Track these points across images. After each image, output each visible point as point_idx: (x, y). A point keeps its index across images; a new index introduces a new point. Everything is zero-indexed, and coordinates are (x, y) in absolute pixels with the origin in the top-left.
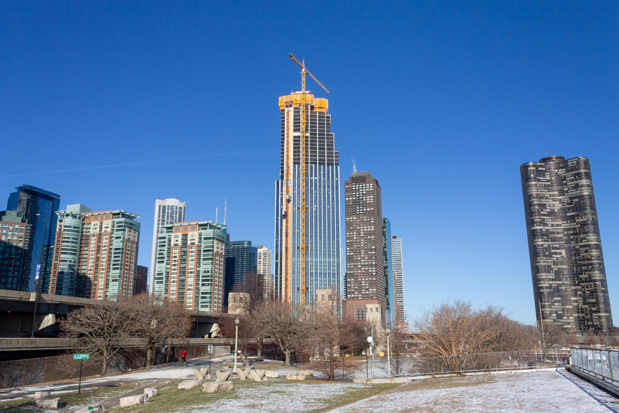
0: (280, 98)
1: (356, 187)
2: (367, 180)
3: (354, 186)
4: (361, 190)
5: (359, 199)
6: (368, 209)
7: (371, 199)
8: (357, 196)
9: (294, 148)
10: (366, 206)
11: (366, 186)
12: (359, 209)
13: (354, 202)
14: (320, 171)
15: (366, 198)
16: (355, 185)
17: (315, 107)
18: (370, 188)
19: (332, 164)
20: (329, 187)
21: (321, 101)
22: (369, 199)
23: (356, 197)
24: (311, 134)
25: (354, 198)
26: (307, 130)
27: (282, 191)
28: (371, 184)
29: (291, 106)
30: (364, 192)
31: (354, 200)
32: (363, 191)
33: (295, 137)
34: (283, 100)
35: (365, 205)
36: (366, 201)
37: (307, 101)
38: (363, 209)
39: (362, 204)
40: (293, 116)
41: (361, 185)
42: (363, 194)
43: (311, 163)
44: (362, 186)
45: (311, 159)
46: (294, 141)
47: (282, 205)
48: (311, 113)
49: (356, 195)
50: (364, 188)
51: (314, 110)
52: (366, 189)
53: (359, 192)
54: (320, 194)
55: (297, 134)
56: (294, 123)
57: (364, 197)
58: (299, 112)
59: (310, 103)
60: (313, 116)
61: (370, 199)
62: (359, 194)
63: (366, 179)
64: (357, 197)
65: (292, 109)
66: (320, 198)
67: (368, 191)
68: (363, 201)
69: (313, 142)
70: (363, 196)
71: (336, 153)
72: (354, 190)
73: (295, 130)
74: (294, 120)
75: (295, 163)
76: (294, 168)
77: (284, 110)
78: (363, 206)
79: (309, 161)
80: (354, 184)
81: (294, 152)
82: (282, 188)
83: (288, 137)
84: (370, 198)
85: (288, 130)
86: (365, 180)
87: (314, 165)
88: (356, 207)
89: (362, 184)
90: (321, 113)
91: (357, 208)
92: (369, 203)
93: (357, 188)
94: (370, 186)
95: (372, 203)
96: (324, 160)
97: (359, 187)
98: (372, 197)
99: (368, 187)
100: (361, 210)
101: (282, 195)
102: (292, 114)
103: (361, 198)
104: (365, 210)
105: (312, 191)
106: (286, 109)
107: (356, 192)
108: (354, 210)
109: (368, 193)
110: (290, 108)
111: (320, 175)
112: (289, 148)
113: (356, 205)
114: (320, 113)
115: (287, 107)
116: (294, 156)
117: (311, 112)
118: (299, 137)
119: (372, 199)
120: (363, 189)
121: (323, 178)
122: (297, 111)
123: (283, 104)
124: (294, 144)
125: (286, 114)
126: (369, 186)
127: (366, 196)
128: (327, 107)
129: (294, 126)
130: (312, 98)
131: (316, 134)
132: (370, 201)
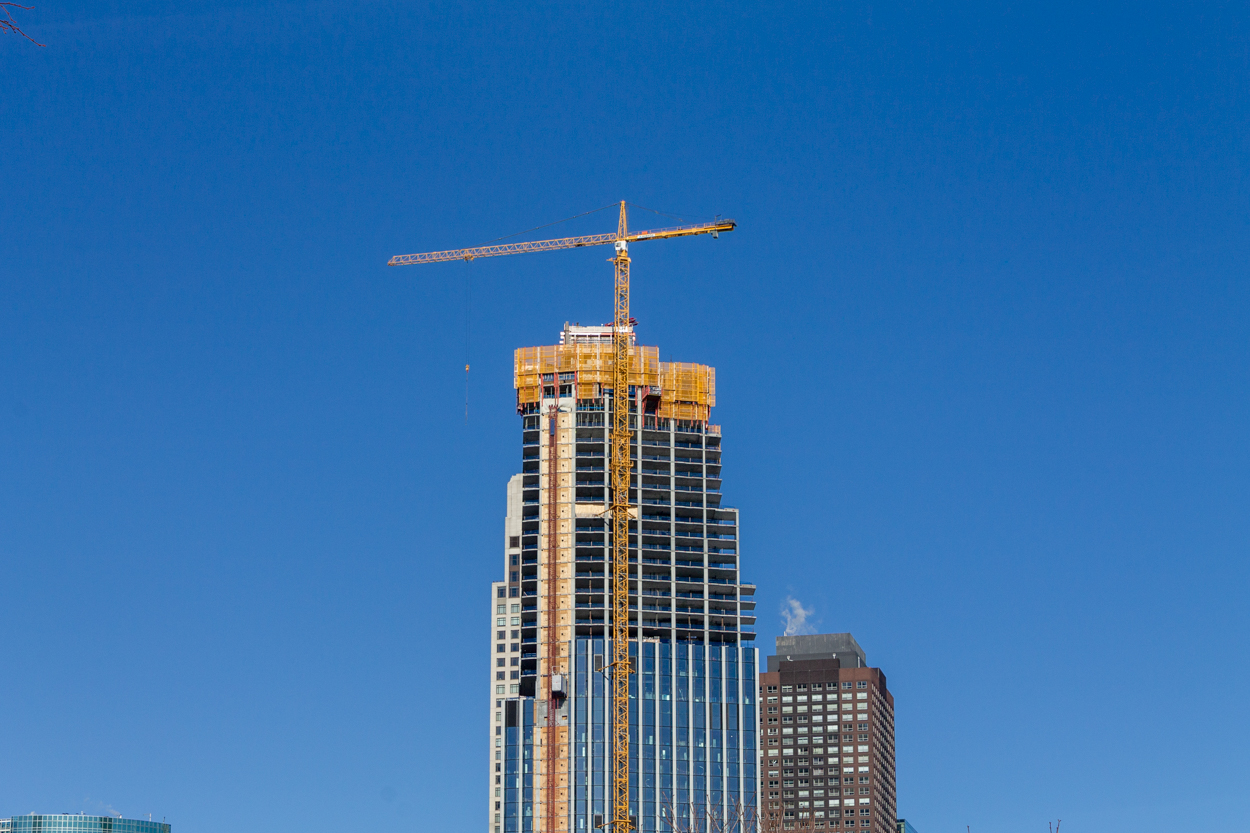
0: (519, 353)
1: (795, 704)
2: (843, 674)
3: (788, 699)
4: (818, 718)
5: (810, 757)
6: (850, 802)
7: (861, 759)
8: (803, 741)
9: (580, 569)
10: (837, 789)
11: (839, 702)
12: (811, 799)
13: (786, 770)
14: (682, 664)
15: (839, 755)
16: (795, 695)
17: (665, 398)
18: (855, 712)
19: (731, 640)
20: (717, 735)
21: (687, 373)
22: (850, 760)
23: (795, 746)
24: (646, 512)
25: (789, 752)
26: (633, 496)
27: (529, 747)
28: (860, 696)
29: (565, 391)
30: (832, 728)
31: (787, 758)
32: (825, 723)
33: (581, 523)
34: (529, 365)
35: (834, 781)
36: (839, 767)
37: (633, 374)
38: (826, 799)
39: (820, 778)
40: (572, 434)
41: (819, 698)
42: (826, 735)
43: (647, 633)
44: (825, 703)
45: (647, 619)
46: (579, 539)
47: (528, 802)
48: (646, 424)
49: (795, 736)
50: (831, 707)
51: (659, 414)
52: (839, 712)
53: (810, 725)
54: (683, 765)
55: (590, 510)
56: (580, 464)
57: (831, 750)
58: (599, 418)
59: (642, 380)
60: (655, 437)
61: (856, 759)
62: (810, 735)
63: (842, 671)
64: (802, 747)
65: (568, 403)
66: (683, 779)
67: (850, 725)
68: (826, 767)
69: (656, 543)
70: (825, 746)
71: (744, 591)
72: (785, 716)
73: (583, 495)
74: (580, 449)
75: (581, 632)
76: (580, 651)
77: (534, 407)
78: (826, 789)
79: (640, 625)
80: (788, 688)
81: (580, 585)
82: (528, 734)
83: (553, 519)
84: (856, 754)
85: (554, 488)
86: (837, 673)
87: (657, 641)
88: (795, 791)
89: (824, 694)
90: (687, 423)
91: (803, 794)
92: (850, 777)
93: (802, 709)
94: (857, 704)
95: (863, 776)
96: (699, 623)
97: (810, 703)
98: (863, 748)
99: (849, 707)
100: (817, 804)
101: (529, 761)
102: (568, 422)
103: (819, 751)
104: (833, 803)
105: (650, 751)
106: (546, 403)
107: (795, 727)
108: (787, 801)
109: (849, 733)
110: (562, 401)
111: (683, 683)
112: (560, 569)
113: (794, 780)
114: (682, 425)
115: (549, 392)
116: (580, 601)
117: (645, 419)
118: (598, 523)
119: (865, 759)
120: (825, 713)
121: (696, 695)
122: (589, 413)
123: (530, 381)
124: (579, 554)
125: (544, 423)
126: (855, 701)
127: (839, 745)
128: (711, 401)
129: (580, 478)
130: (649, 364)
131: (666, 514)
132: (856, 765)
